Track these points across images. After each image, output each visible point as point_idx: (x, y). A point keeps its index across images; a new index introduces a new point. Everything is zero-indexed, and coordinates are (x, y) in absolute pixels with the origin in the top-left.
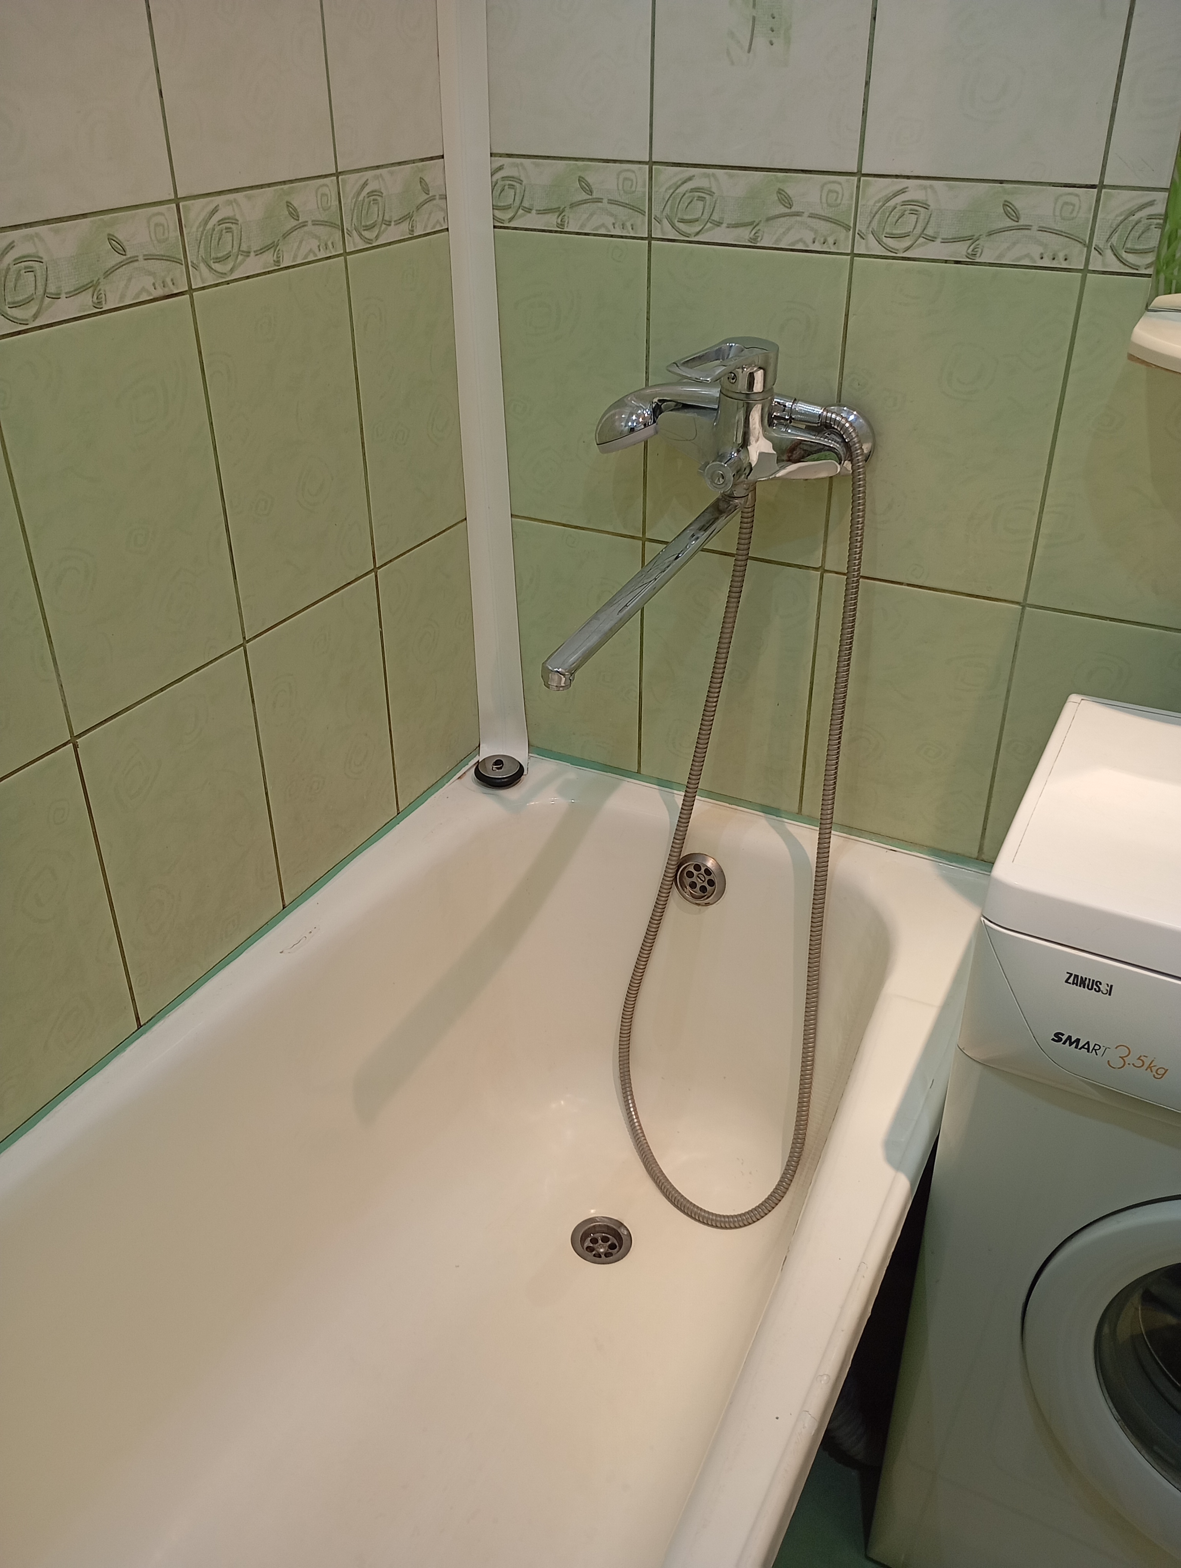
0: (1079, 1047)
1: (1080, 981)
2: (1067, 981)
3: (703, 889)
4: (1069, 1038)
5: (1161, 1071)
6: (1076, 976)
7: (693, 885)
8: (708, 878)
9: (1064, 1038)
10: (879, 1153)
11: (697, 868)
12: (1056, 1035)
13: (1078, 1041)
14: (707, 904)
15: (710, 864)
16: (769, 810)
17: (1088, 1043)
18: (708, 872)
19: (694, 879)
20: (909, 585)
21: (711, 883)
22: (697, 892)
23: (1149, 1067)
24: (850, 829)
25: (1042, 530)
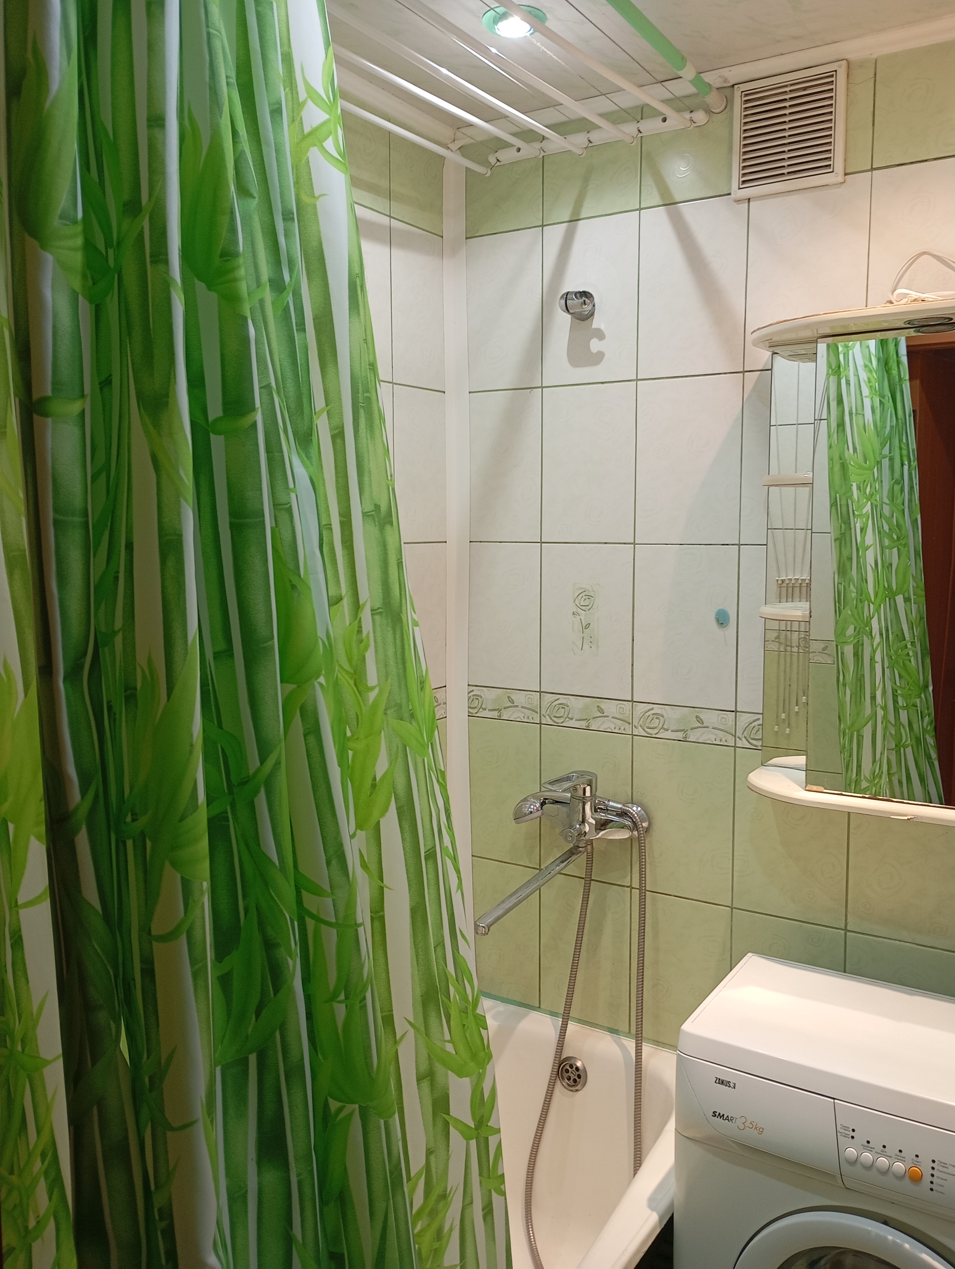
0: (725, 1118)
1: (721, 1082)
2: (716, 1082)
3: (575, 1081)
4: (719, 1114)
5: (761, 1130)
6: (719, 1079)
7: (569, 1079)
8: (577, 1073)
9: (717, 1114)
10: (645, 1203)
11: (571, 1066)
12: (714, 1112)
13: (723, 1115)
14: (577, 1090)
15: (579, 1064)
16: (613, 1031)
17: (728, 1116)
18: (577, 1069)
19: (569, 1074)
20: (675, 896)
21: (579, 1077)
22: (572, 1083)
23: (756, 1128)
24: (657, 1043)
25: (735, 868)
